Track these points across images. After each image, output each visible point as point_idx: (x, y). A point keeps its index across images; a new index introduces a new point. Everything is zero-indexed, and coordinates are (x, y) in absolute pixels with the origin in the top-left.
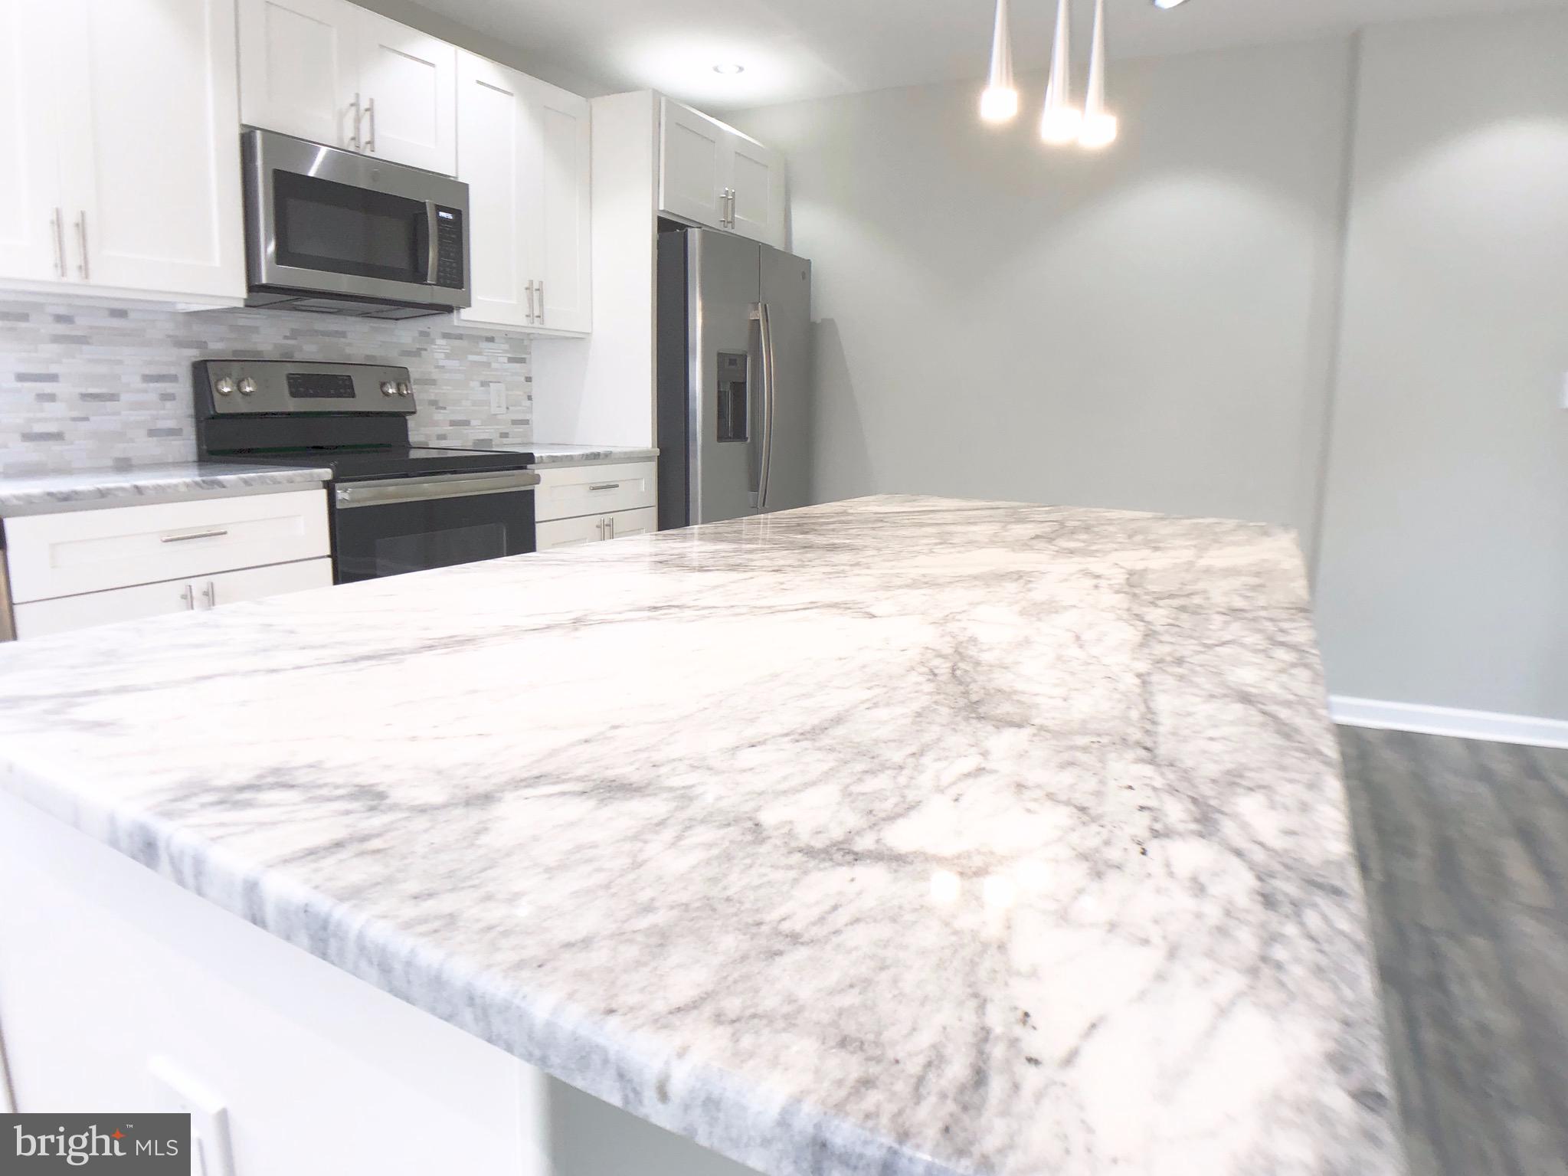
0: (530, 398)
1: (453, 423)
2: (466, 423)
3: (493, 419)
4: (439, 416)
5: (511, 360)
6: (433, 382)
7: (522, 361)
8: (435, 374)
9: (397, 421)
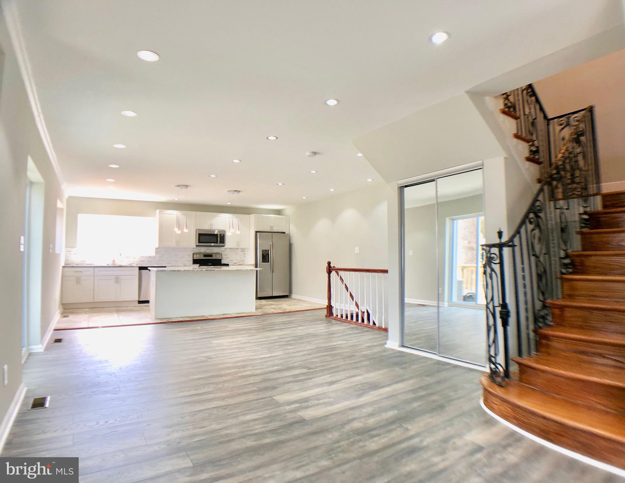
0: (245, 257)
1: (230, 260)
2: (232, 260)
3: (237, 260)
4: (228, 259)
5: (241, 251)
6: (227, 255)
7: (243, 251)
8: (228, 254)
9: (220, 260)
